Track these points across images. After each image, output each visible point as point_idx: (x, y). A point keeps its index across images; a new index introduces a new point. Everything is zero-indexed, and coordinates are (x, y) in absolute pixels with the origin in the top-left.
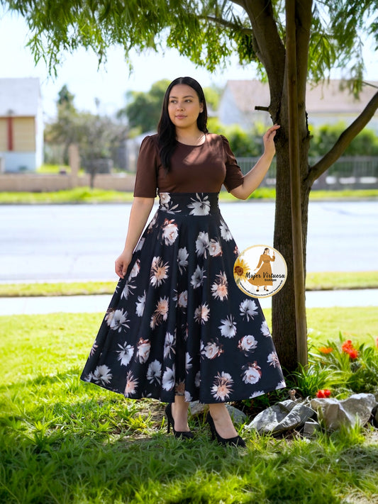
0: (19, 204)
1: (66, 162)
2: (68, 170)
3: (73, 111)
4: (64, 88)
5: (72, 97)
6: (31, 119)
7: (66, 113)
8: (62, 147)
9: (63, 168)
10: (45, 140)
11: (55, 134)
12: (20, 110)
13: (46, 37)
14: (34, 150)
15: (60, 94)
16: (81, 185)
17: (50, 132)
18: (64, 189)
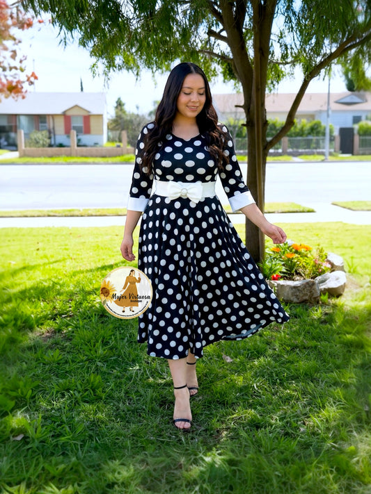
0: (94, 163)
1: (120, 141)
2: (121, 145)
3: (124, 112)
4: (119, 99)
5: (124, 105)
6: (100, 116)
7: (120, 113)
8: (118, 132)
9: (118, 144)
10: (108, 128)
11: (114, 125)
12: (94, 111)
13: (102, 64)
14: (102, 134)
15: (117, 102)
16: (128, 153)
17: (111, 124)
18: (119, 156)
